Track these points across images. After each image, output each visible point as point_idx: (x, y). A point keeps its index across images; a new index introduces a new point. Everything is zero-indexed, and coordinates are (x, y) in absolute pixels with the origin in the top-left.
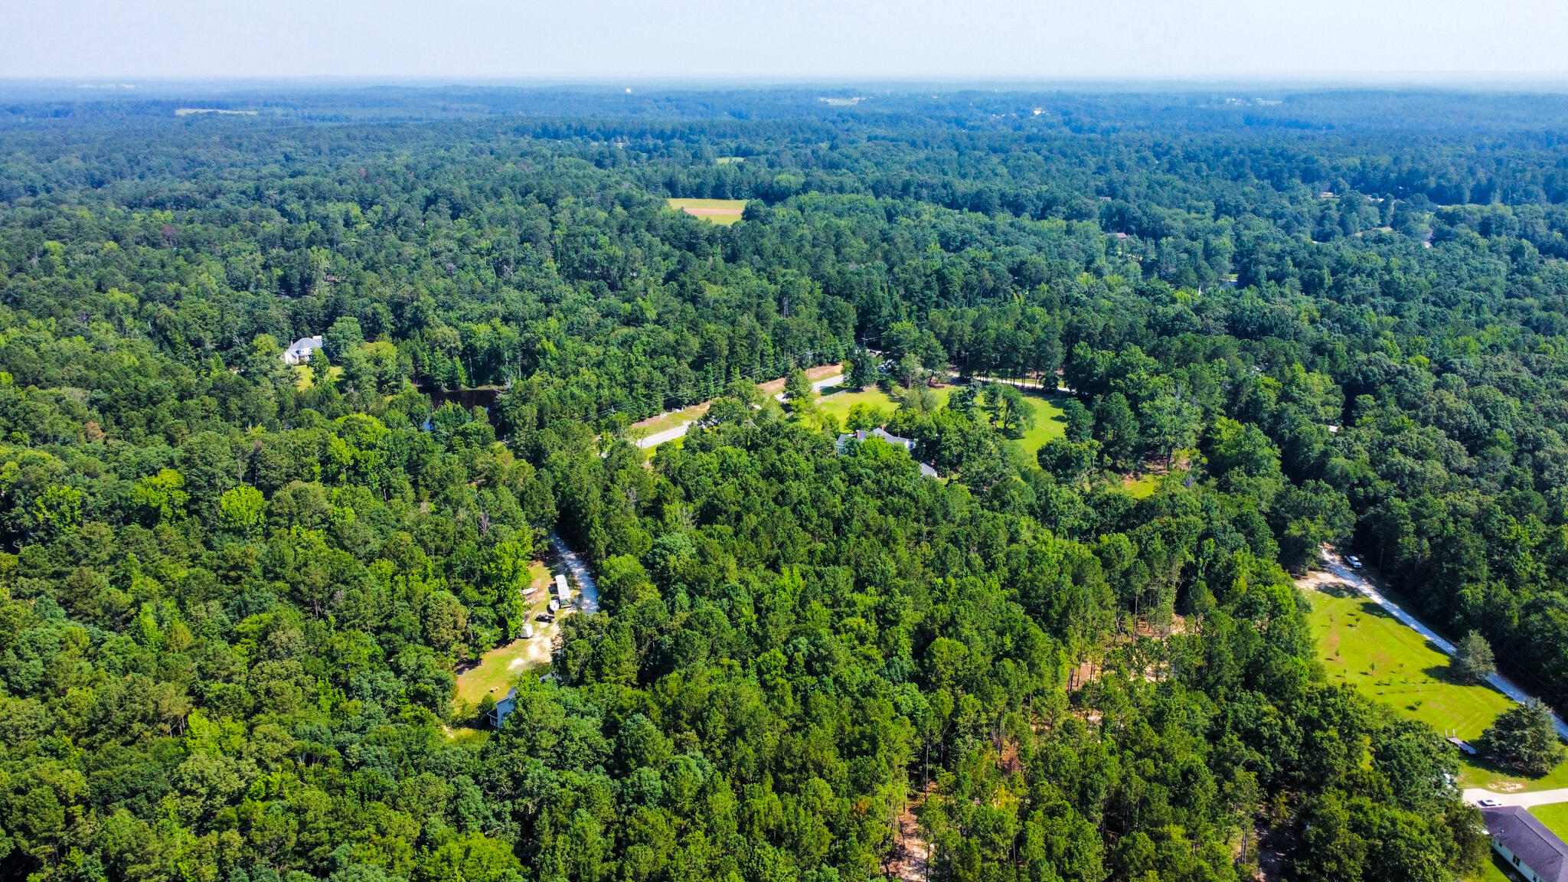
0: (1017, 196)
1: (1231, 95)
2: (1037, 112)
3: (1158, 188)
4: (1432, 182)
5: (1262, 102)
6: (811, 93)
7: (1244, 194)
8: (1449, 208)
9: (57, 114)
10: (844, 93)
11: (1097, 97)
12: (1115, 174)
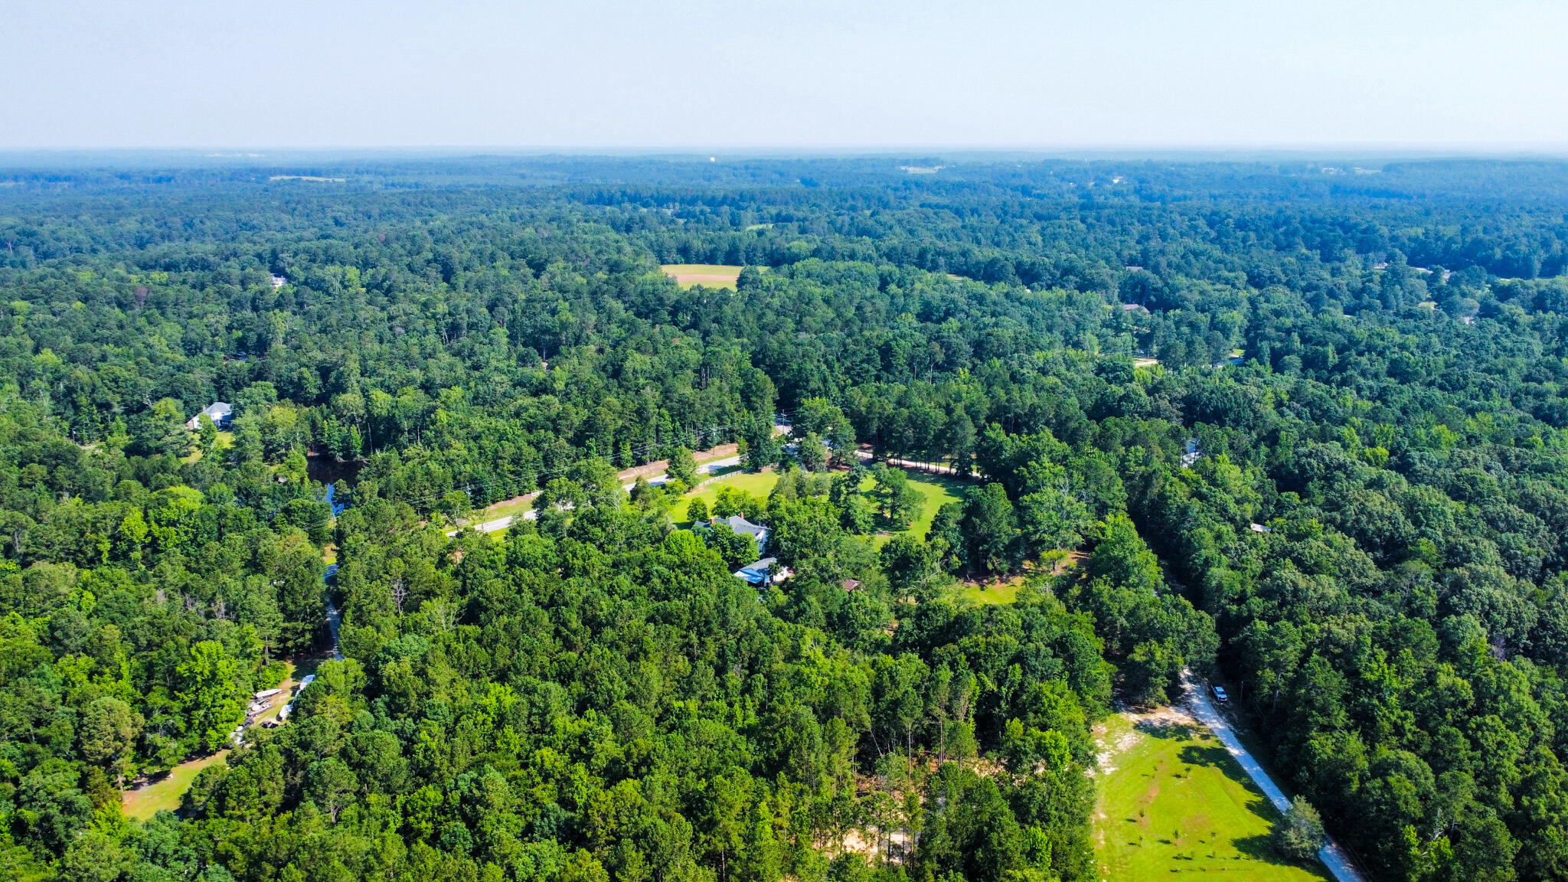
0: (1033, 264)
1: (1328, 164)
2: (1116, 181)
3: (1191, 258)
4: (1498, 254)
5: (1359, 171)
6: (893, 161)
7: (1283, 265)
8: (1505, 282)
9: (160, 180)
10: (925, 162)
11: (1185, 166)
12: (1154, 244)
